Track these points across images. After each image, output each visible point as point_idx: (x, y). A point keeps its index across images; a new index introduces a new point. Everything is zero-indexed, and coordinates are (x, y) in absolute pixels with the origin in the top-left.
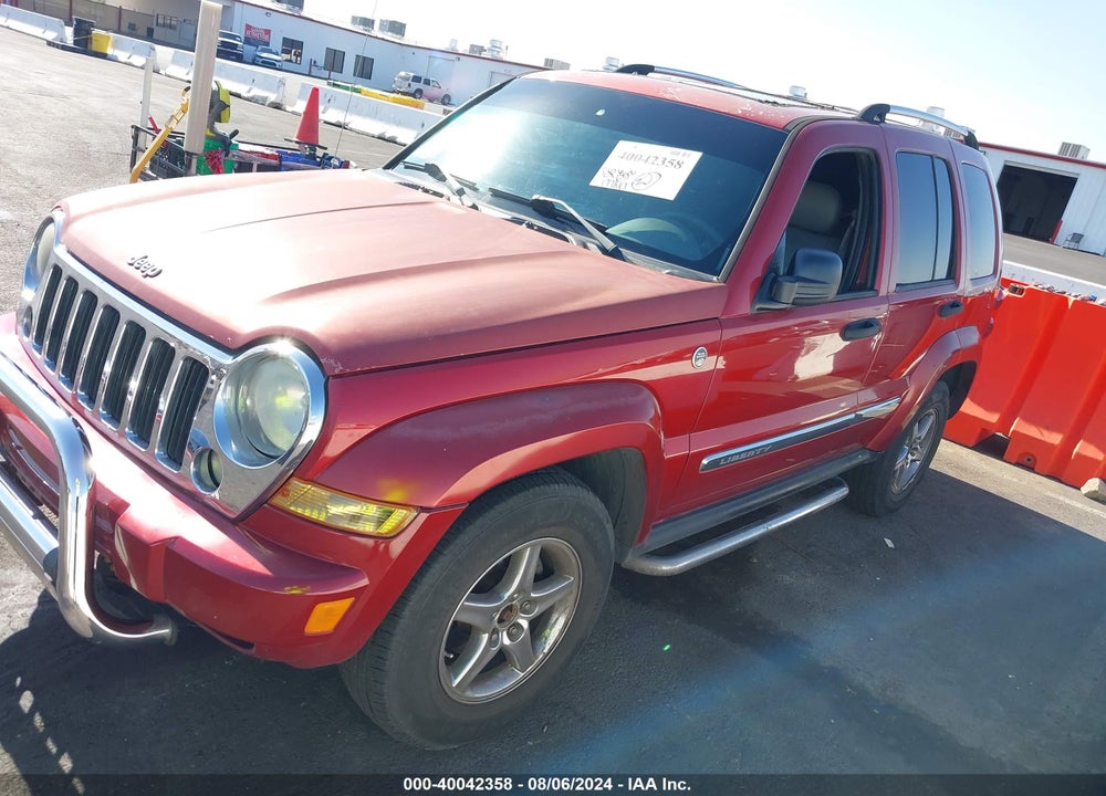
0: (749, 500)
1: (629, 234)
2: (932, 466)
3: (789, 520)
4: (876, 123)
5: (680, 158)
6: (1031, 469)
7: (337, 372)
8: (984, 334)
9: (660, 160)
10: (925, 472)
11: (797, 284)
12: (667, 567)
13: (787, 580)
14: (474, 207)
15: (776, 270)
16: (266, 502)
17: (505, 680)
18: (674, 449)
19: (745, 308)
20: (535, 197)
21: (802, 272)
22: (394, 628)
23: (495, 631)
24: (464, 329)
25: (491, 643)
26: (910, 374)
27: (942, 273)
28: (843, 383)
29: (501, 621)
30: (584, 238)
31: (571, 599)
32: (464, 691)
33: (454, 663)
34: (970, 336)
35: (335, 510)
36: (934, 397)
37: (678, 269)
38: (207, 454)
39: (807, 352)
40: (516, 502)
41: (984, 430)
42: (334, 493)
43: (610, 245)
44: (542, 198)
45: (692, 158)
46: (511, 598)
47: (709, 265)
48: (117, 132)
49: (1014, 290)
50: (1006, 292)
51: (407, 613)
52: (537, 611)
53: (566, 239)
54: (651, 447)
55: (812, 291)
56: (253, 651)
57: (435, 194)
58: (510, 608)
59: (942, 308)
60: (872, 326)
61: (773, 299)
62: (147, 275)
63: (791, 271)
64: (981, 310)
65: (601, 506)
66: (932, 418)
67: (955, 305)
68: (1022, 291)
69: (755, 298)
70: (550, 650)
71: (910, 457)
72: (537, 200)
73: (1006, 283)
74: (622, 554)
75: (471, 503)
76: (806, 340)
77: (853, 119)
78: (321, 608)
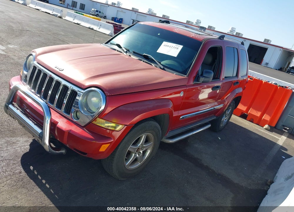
0: (187, 127)
1: (166, 64)
2: (230, 121)
3: (197, 132)
4: (222, 40)
5: (177, 47)
6: (252, 122)
7: (108, 95)
8: (244, 89)
9: (173, 47)
10: (228, 122)
11: (203, 78)
12: (171, 141)
13: (196, 146)
14: (130, 56)
15: (199, 74)
16: (91, 123)
17: (136, 165)
18: (175, 114)
19: (192, 83)
20: (144, 54)
21: (204, 75)
22: (116, 151)
23: (135, 153)
24: (134, 86)
25: (135, 156)
26: (226, 99)
27: (235, 75)
28: (210, 100)
29: (137, 151)
30: (156, 65)
31: (151, 147)
32: (128, 167)
33: (127, 160)
34: (240, 90)
35: (107, 125)
36: (231, 104)
37: (177, 73)
38: (76, 112)
39: (202, 93)
40: (143, 124)
41: (242, 112)
42: (107, 121)
43: (162, 67)
44: (146, 55)
45: (181, 47)
46: (140, 146)
47: (184, 73)
48: (20, 24)
49: (251, 79)
50: (249, 79)
51: (119, 148)
52: (144, 149)
53: (152, 65)
54: (171, 113)
55: (206, 79)
56: (87, 155)
57: (120, 52)
58: (139, 148)
59: (234, 83)
60: (219, 87)
61: (198, 81)
62: (60, 70)
63: (202, 75)
64: (243, 84)
65: (159, 127)
66: (231, 109)
67: (237, 83)
68: (252, 79)
69: (194, 81)
70: (146, 159)
71: (225, 118)
72: (144, 55)
73: (249, 77)
74: (162, 138)
75: (135, 124)
76: (202, 90)
77: (217, 39)
78: (103, 146)
